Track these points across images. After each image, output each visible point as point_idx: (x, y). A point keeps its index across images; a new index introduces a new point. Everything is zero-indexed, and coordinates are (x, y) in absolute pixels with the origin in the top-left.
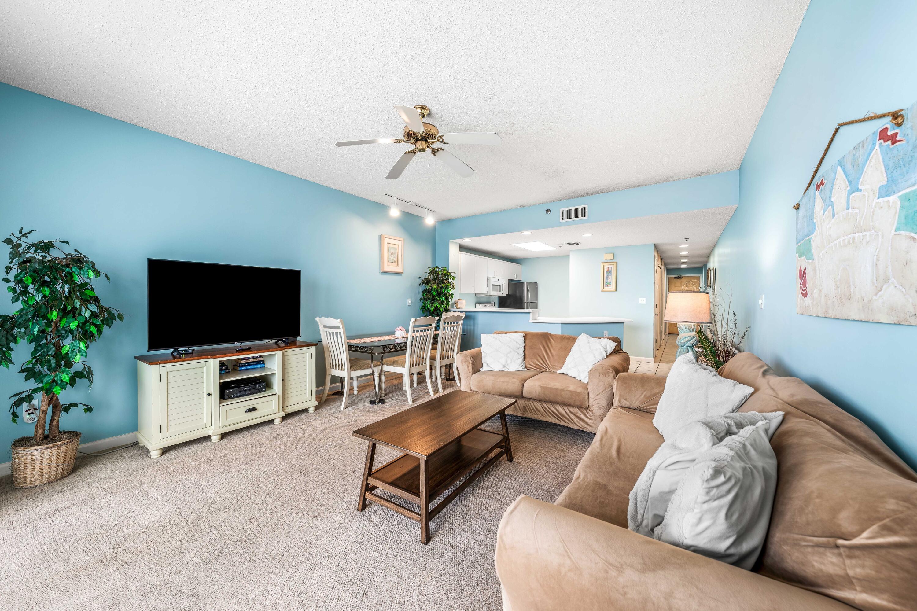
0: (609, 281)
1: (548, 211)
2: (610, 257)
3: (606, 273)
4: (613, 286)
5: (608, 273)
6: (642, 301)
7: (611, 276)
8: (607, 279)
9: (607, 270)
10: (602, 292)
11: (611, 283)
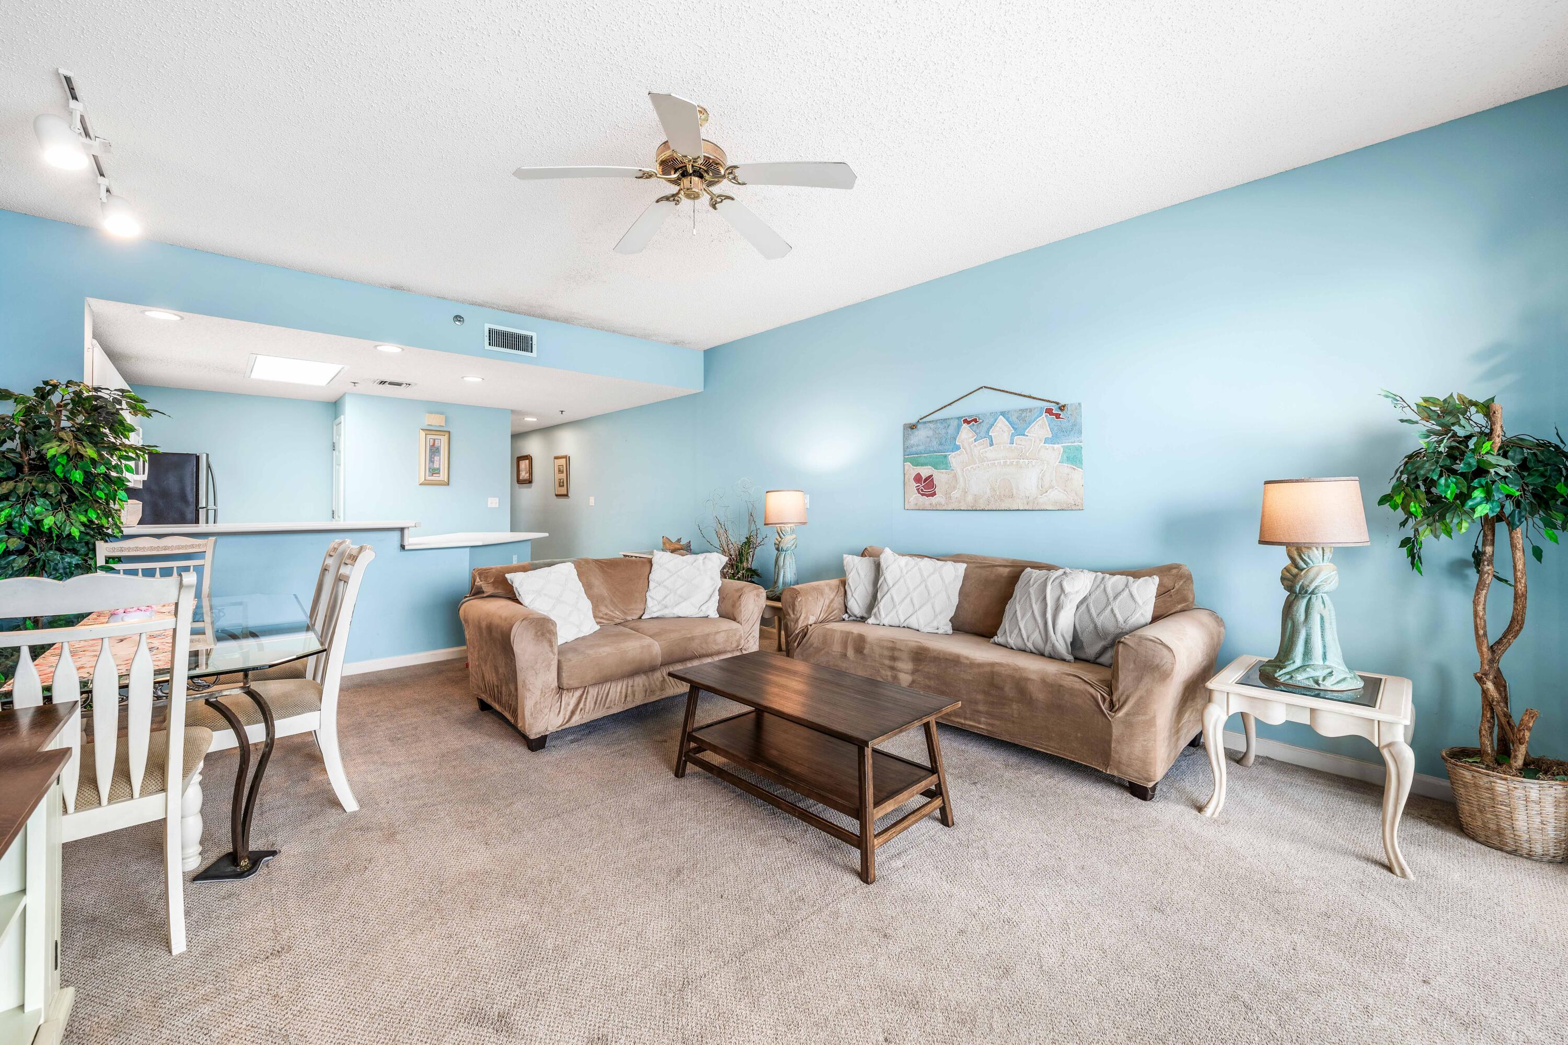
0: (436, 466)
1: (458, 318)
2: (436, 421)
3: (431, 450)
4: (443, 476)
5: (434, 450)
6: (493, 502)
7: (439, 455)
8: (432, 461)
9: (431, 444)
10: (422, 486)
11: (439, 469)
